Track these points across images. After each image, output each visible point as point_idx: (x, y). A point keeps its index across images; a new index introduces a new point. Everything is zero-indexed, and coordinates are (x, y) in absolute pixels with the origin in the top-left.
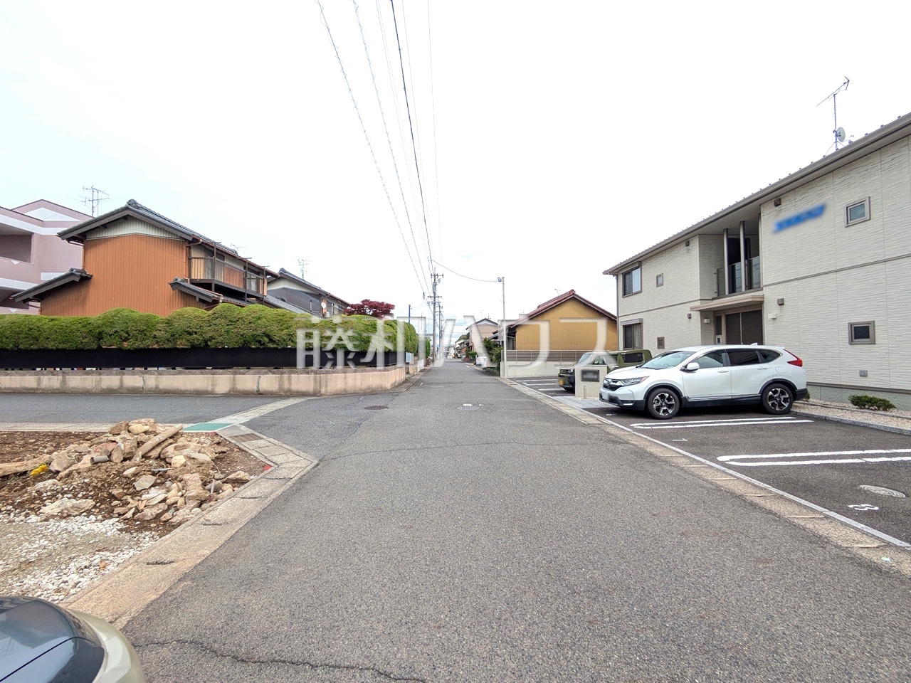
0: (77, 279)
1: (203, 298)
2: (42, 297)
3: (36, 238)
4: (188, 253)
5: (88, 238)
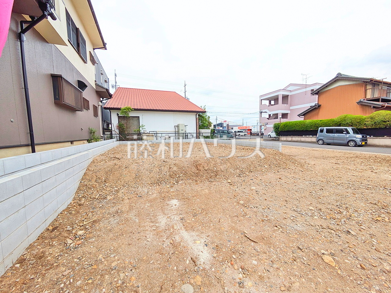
0: (317, 107)
1: (375, 106)
2: (305, 114)
3: (289, 97)
4: (366, 87)
5: (320, 92)
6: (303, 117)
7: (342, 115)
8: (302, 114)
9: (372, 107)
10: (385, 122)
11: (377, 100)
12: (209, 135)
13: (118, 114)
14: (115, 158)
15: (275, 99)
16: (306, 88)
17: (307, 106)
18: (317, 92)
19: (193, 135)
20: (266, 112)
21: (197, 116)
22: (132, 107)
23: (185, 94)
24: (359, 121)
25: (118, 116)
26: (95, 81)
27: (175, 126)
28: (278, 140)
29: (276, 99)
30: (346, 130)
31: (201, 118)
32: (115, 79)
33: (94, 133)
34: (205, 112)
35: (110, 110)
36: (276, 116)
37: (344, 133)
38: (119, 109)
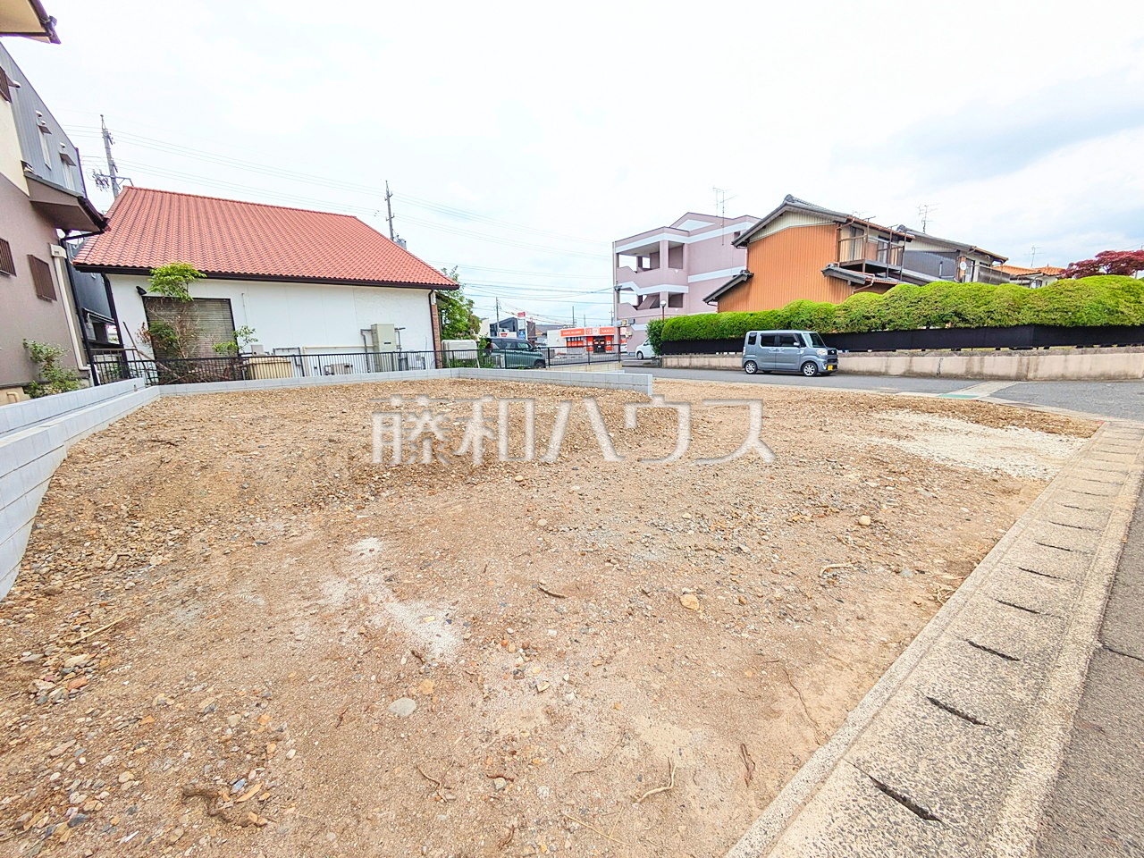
0: (745, 279)
1: (855, 281)
2: (720, 297)
3: (685, 248)
4: (839, 236)
5: (752, 240)
6: (716, 303)
7: (794, 303)
8: (714, 297)
9: (849, 283)
10: (868, 318)
11: (858, 267)
12: (474, 355)
13: (140, 291)
14: (155, 441)
15: (651, 254)
16: (723, 226)
17: (725, 275)
18: (745, 242)
19: (424, 358)
20: (630, 289)
21: (434, 301)
22: (197, 266)
23: (391, 226)
24: (823, 316)
25: (144, 298)
26: (24, 164)
27: (362, 330)
28: (660, 366)
29: (654, 254)
30: (800, 336)
31: (444, 305)
32: (109, 154)
33: (49, 359)
34: (457, 287)
35: (103, 276)
36: (655, 300)
37: (795, 344)
38: (145, 272)
